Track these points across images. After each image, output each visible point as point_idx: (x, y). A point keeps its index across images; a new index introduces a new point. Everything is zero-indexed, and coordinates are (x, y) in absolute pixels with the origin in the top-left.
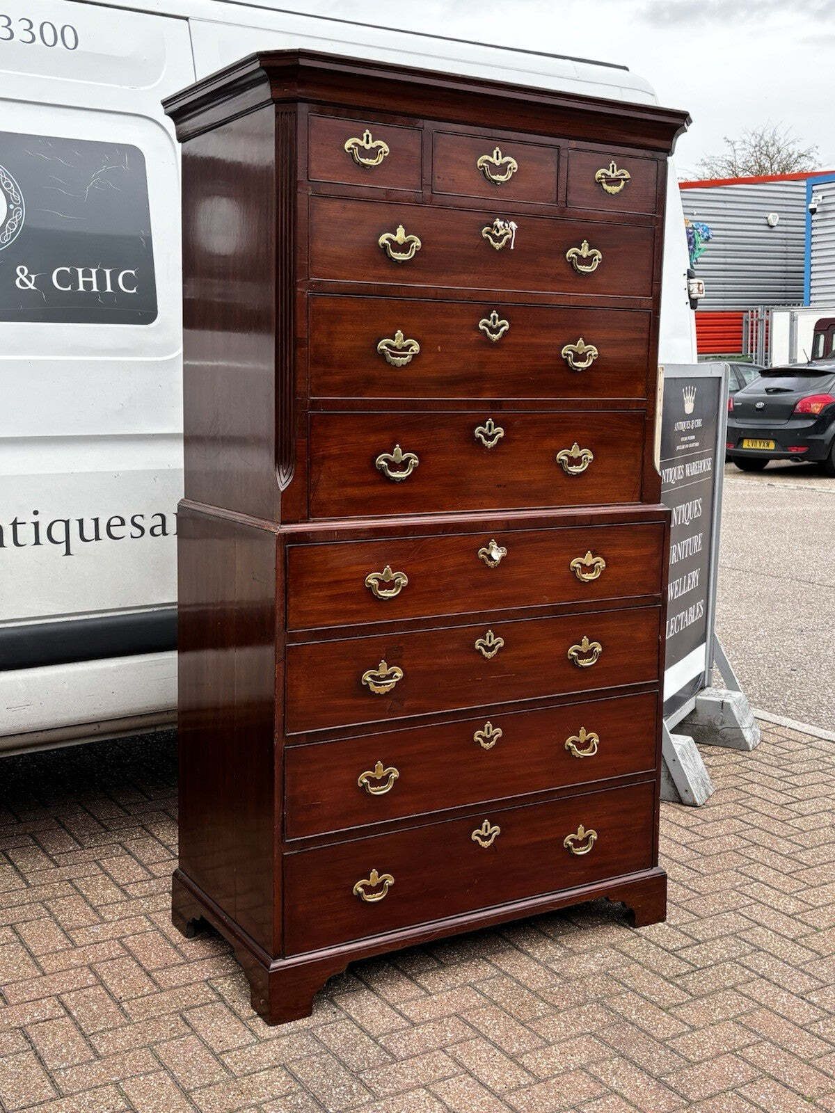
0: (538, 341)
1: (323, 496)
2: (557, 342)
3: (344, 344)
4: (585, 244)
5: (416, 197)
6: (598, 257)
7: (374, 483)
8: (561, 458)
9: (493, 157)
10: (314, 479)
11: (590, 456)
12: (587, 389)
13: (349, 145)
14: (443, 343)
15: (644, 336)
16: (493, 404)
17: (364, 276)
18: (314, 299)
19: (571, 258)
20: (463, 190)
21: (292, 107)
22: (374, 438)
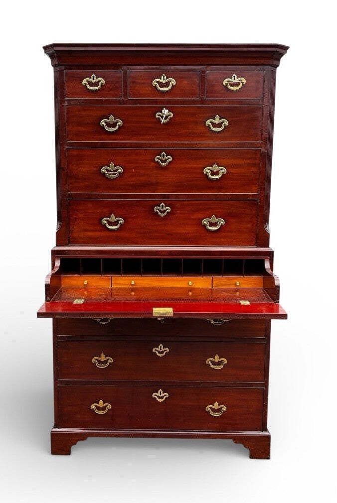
0: (189, 165)
2: (201, 166)
3: (84, 169)
4: (217, 117)
5: (119, 102)
6: (225, 123)
7: (101, 231)
8: (205, 222)
9: (161, 79)
10: (71, 228)
11: (222, 222)
12: (220, 189)
13: (84, 82)
14: (135, 168)
15: (257, 161)
16: (164, 196)
17: (93, 139)
18: (69, 150)
19: (208, 124)
20: (145, 96)
21: (58, 69)
22: (100, 211)
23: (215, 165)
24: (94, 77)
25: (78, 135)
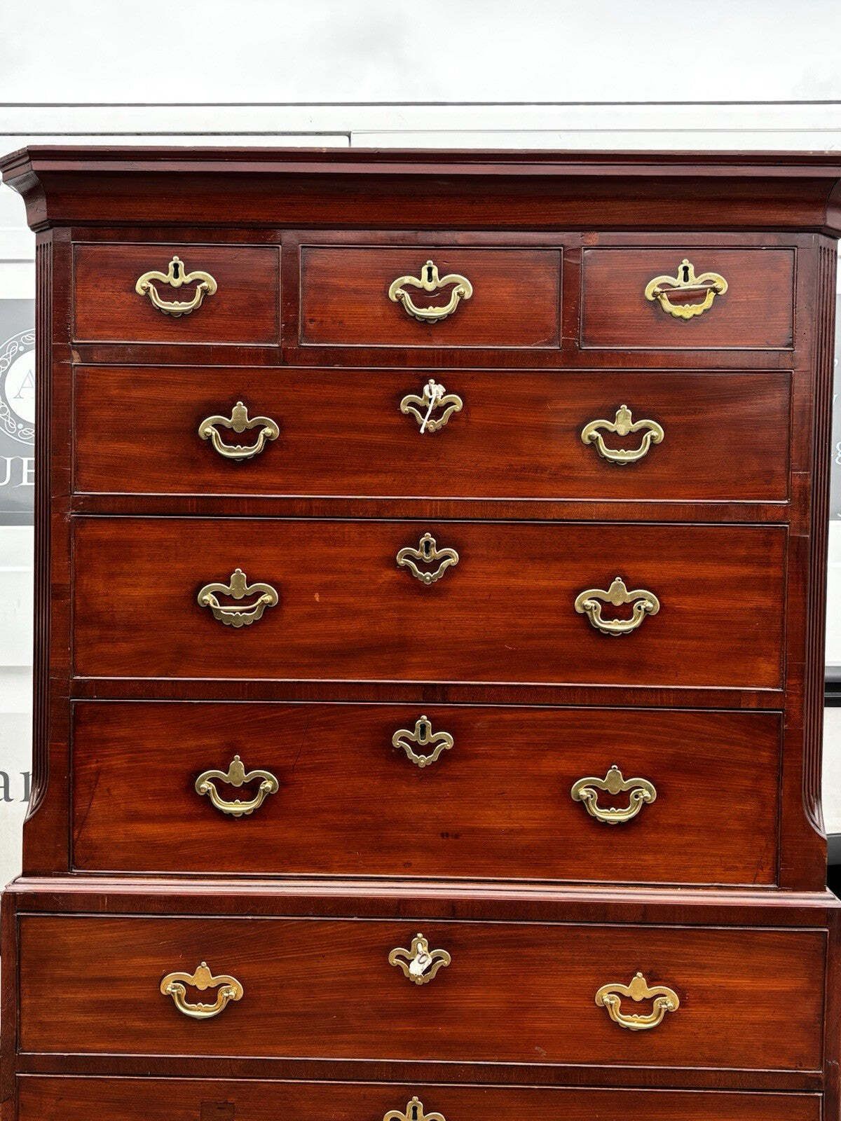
0: (520, 582)
1: (95, 834)
2: (563, 584)
3: (137, 593)
4: (624, 412)
5: (269, 356)
6: (654, 433)
7: (189, 818)
8: (583, 792)
9: (419, 277)
10: (81, 806)
11: (647, 793)
12: (635, 668)
13: (142, 282)
14: (325, 588)
15: (773, 572)
16: (429, 692)
17: (175, 484)
18: (80, 522)
19: (590, 437)
20: (359, 337)
21: (49, 236)
22: (192, 743)
23: (618, 581)
24: (176, 266)
25: (116, 469)
